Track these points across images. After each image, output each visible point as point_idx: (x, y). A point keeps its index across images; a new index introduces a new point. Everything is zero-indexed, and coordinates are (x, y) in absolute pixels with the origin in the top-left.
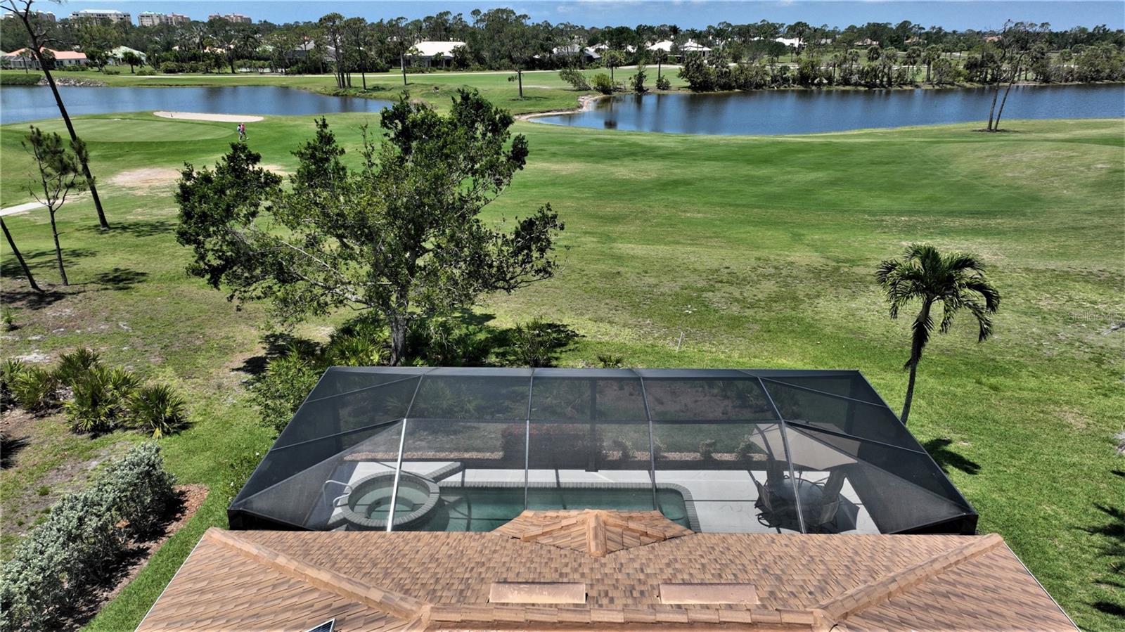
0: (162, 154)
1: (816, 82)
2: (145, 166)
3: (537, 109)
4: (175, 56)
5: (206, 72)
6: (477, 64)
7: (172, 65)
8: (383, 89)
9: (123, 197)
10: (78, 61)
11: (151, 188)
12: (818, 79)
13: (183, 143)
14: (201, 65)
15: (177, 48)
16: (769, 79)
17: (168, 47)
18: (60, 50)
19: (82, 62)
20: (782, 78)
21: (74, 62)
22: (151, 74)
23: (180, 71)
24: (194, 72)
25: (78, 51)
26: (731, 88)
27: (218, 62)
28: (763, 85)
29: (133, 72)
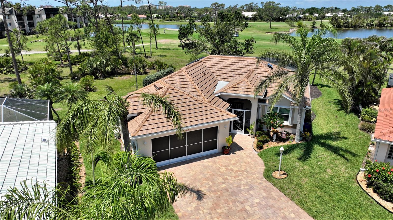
0: (168, 37)
1: (385, 26)
2: (164, 39)
3: (275, 31)
4: (169, 17)
5: (178, 21)
6: (260, 19)
7: (169, 19)
9: (160, 44)
10: (144, 18)
11: (166, 43)
12: (386, 25)
13: (173, 35)
14: (176, 19)
15: (170, 14)
16: (365, 24)
17: (168, 14)
18: (140, 15)
19: (145, 18)
20: (371, 24)
21: (143, 18)
22: (163, 21)
23: (171, 21)
24: (174, 21)
25: (144, 15)
26: (349, 27)
27: (181, 18)
28: (362, 27)
29: (158, 21)
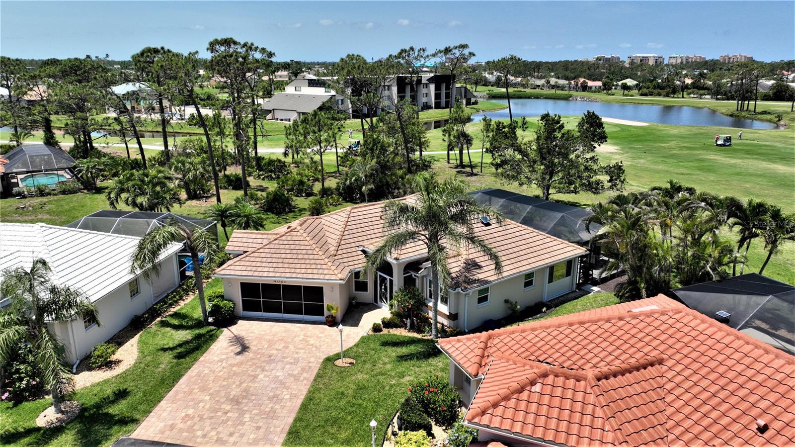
8: (769, 113)
15: (660, 81)
19: (597, 88)
21: (593, 87)
22: (632, 95)
23: (650, 95)
25: (602, 82)
27: (675, 90)
29: (623, 94)
